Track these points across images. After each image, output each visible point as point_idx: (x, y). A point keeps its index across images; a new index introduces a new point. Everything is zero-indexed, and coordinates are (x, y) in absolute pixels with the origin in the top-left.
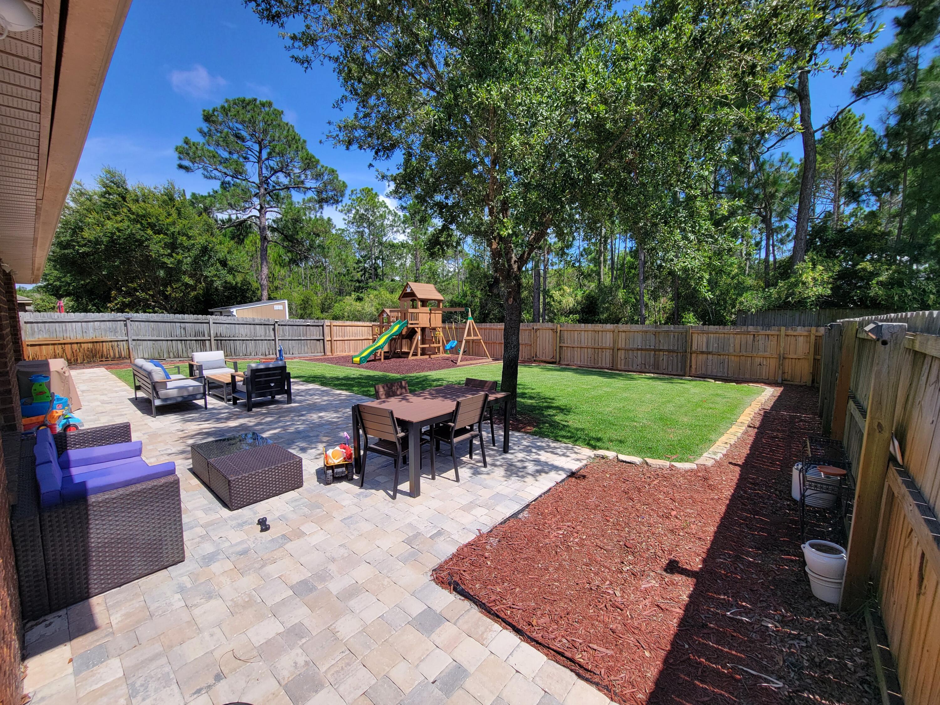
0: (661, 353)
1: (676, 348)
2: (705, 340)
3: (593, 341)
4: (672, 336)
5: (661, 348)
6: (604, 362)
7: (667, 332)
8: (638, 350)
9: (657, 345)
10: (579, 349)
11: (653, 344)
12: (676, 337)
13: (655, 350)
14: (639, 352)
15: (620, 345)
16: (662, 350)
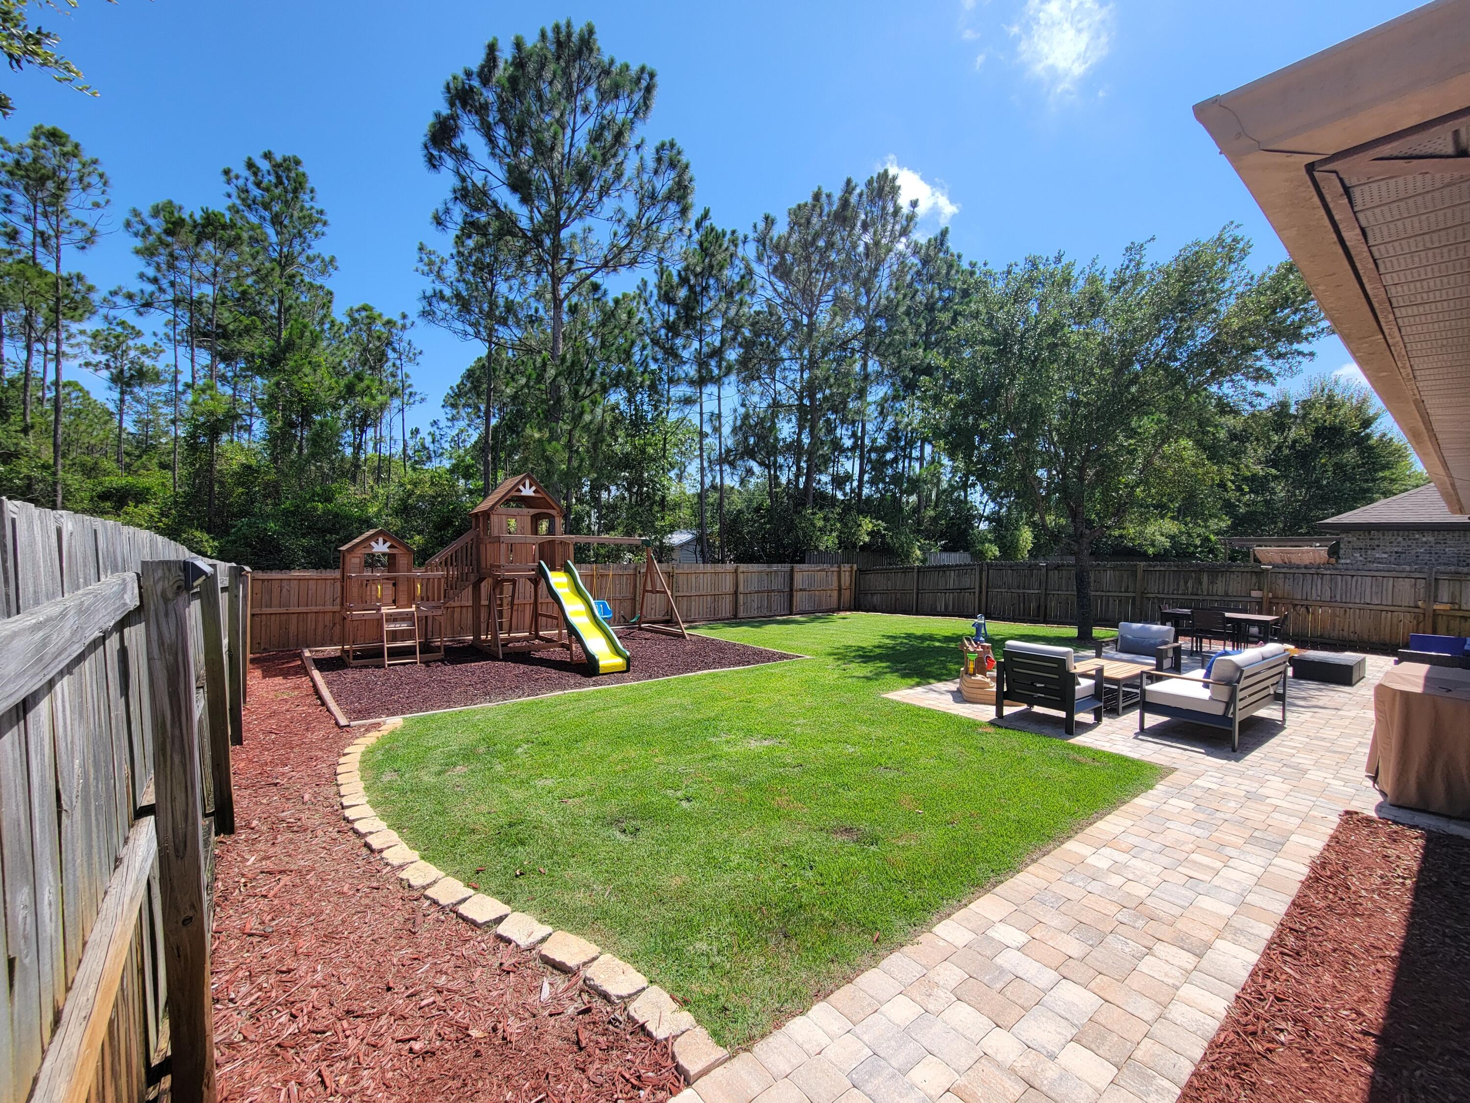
1: (782, 588)
2: (801, 578)
3: (713, 585)
4: (779, 576)
5: (773, 588)
6: (723, 612)
9: (769, 586)
11: (766, 586)
12: (782, 576)
13: (768, 592)
15: (741, 589)
16: (773, 591)
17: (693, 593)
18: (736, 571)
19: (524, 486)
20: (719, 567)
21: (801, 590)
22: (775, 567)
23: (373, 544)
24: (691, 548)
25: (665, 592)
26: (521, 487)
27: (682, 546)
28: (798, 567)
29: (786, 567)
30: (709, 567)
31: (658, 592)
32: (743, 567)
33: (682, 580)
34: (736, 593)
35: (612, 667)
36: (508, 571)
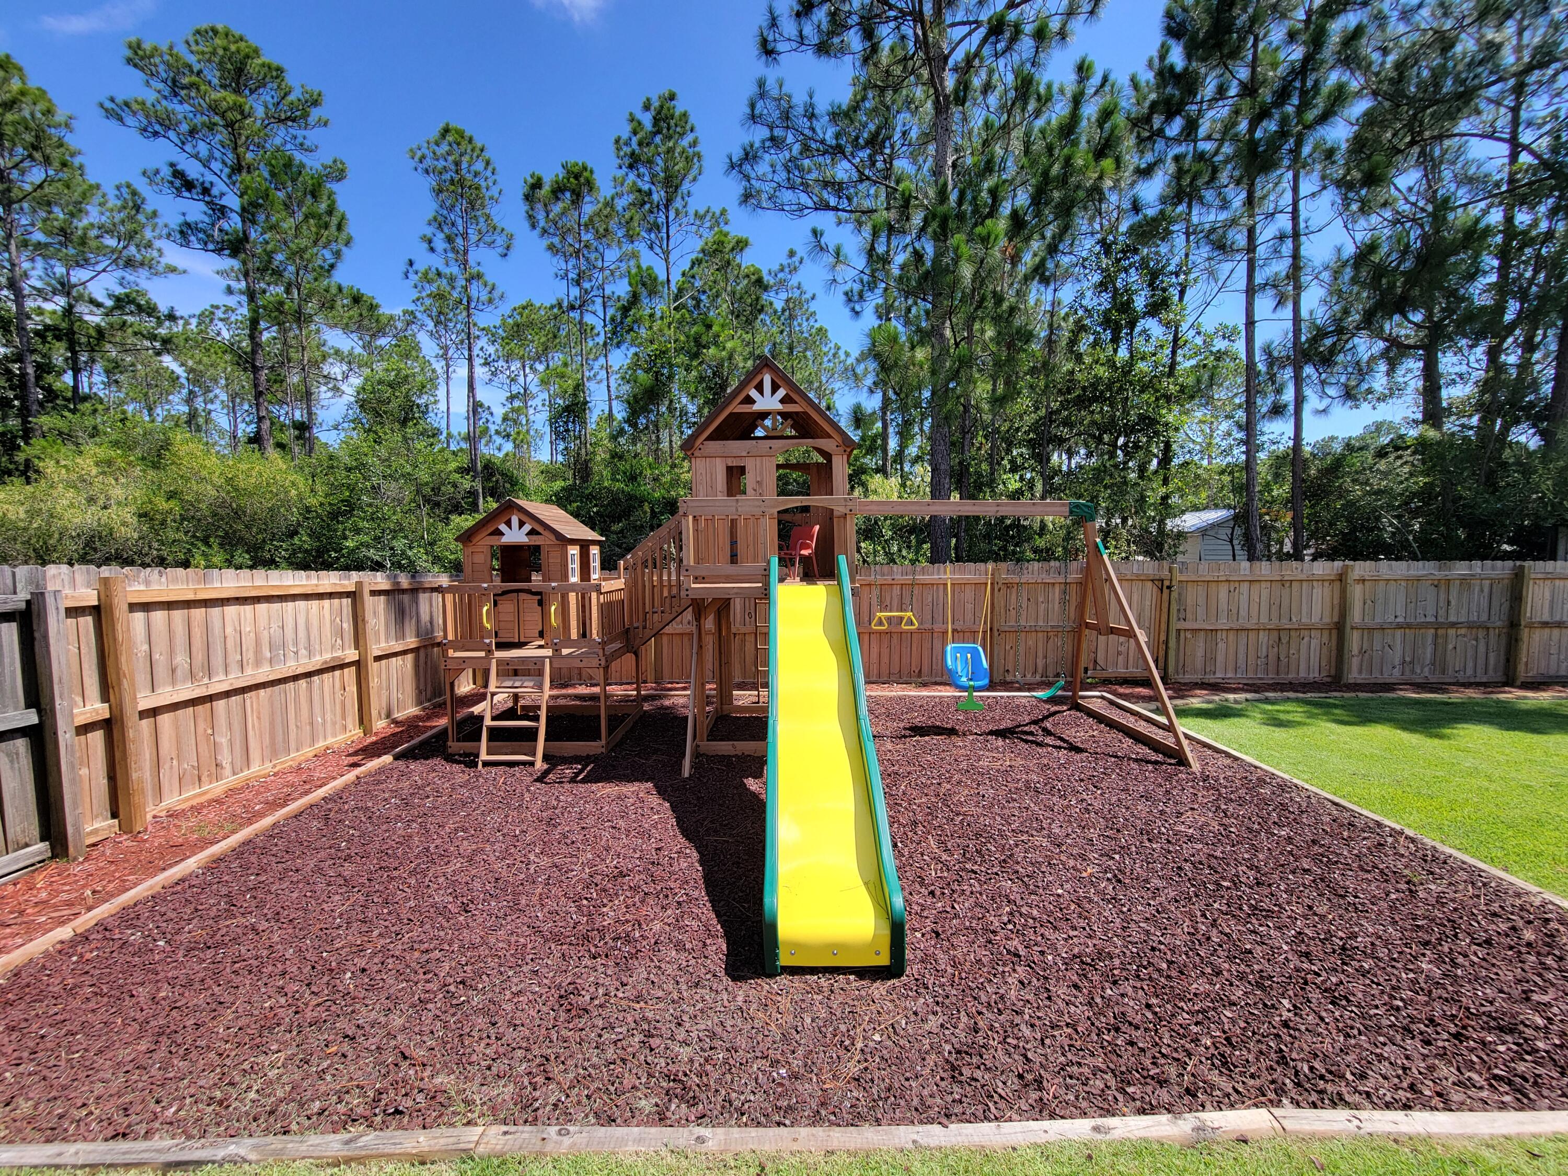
0: (1452, 632)
1: (1484, 617)
2: (1547, 595)
3: (1275, 608)
4: (1477, 589)
5: (1452, 619)
6: (1303, 666)
7: (1463, 580)
8: (1399, 626)
9: (1442, 612)
10: (1232, 635)
11: (1431, 611)
12: (1486, 590)
13: (1437, 626)
14: (1399, 633)
15: (1356, 615)
16: (1453, 625)
17: (1223, 623)
18: (1341, 578)
19: (760, 388)
20: (1292, 569)
21: (1545, 625)
22: (1461, 569)
23: (503, 527)
24: (1224, 533)
25: (1131, 634)
26: (754, 393)
27: (1205, 532)
28: (1535, 568)
29: (1502, 569)
30: (1264, 569)
31: (1113, 631)
32: (1360, 568)
33: (1193, 596)
34: (1339, 628)
35: (834, 948)
36: (703, 579)
